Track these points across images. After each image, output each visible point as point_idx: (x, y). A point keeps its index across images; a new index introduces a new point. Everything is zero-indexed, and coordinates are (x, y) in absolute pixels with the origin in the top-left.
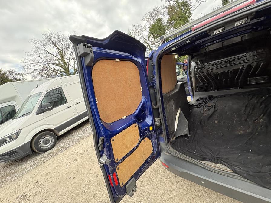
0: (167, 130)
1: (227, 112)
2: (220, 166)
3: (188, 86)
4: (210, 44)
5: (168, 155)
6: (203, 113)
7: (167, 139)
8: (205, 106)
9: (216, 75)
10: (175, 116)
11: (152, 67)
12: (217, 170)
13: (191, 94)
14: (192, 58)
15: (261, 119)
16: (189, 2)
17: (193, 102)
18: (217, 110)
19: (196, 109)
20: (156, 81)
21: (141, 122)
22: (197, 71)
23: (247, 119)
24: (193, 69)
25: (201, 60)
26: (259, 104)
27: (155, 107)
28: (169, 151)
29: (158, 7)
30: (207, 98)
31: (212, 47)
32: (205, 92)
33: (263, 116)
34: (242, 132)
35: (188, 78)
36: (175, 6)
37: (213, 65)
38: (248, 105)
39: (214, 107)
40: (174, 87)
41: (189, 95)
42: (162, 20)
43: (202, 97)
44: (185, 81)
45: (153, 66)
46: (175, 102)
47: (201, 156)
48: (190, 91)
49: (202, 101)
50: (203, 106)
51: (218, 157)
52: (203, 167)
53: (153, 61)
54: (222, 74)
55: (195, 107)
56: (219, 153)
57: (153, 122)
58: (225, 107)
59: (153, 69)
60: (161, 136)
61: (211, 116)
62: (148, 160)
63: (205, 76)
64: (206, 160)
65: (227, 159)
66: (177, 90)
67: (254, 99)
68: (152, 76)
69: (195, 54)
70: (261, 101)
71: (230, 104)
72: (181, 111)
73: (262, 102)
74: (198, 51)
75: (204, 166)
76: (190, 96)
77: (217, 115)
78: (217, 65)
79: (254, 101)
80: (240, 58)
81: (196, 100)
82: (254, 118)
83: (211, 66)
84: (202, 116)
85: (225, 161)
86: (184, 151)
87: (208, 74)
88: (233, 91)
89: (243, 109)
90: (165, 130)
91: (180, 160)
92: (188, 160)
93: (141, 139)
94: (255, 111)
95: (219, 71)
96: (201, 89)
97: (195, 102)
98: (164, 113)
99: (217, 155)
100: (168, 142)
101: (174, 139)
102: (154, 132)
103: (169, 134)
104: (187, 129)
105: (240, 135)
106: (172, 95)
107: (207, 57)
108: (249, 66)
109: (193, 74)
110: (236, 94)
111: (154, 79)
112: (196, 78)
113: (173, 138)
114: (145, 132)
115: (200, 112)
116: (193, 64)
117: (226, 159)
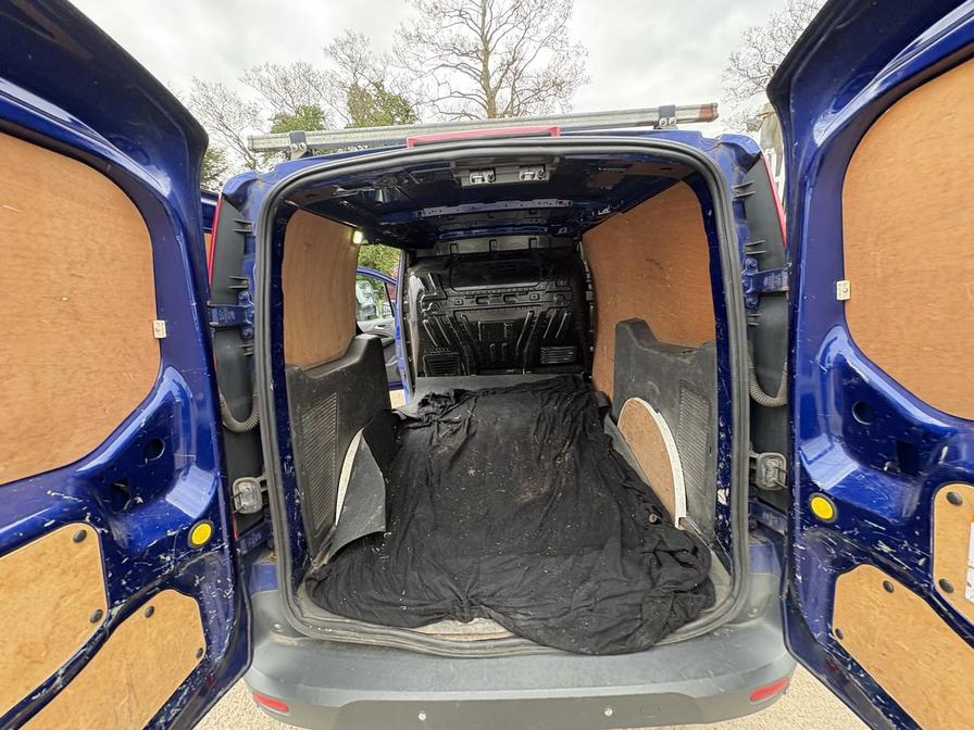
0: (296, 524)
1: (497, 439)
2: (478, 626)
3: (398, 355)
4: (461, 233)
5: (291, 646)
6: (438, 446)
7: (294, 567)
8: (445, 422)
9: (473, 326)
10: (340, 459)
11: (241, 240)
12: (468, 645)
13: (406, 382)
14: (412, 261)
15: (566, 452)
16: (414, 108)
17: (411, 407)
18: (474, 434)
19: (418, 431)
20: (253, 308)
21: (135, 505)
22: (426, 306)
23: (540, 456)
24: (415, 298)
25: (439, 275)
26: (561, 415)
27: (239, 426)
28: (299, 627)
29: (314, 70)
30: (449, 398)
31: (468, 247)
32: (447, 378)
33: (570, 445)
34: (530, 496)
35: (398, 329)
36: (374, 98)
37: (468, 297)
38: (542, 418)
39: (467, 423)
40: (343, 348)
41: (399, 386)
42: (324, 118)
43: (437, 393)
44: (390, 338)
45: (247, 236)
46: (341, 402)
47: (422, 608)
48: (404, 371)
49: (436, 404)
50: (439, 422)
51: (473, 593)
52: (425, 649)
53: (246, 214)
54: (487, 326)
55: (416, 424)
56: (476, 579)
57: (215, 498)
58: (495, 423)
59: (246, 251)
60: (264, 561)
61: (459, 453)
62: (162, 721)
63: (446, 326)
64: (438, 616)
65: (496, 593)
66: (356, 359)
67: (552, 402)
68: (239, 281)
69: (421, 253)
70: (565, 406)
71: (506, 413)
72: (364, 442)
73: (567, 409)
74: (431, 245)
75: (432, 644)
76: (403, 391)
77: (473, 449)
78: (478, 298)
79: (553, 407)
80: (527, 292)
81: (420, 400)
82: (554, 453)
83: (462, 300)
84: (432, 455)
85: (491, 603)
86: (363, 606)
87: (453, 320)
88: (510, 379)
89: (533, 427)
90: (286, 528)
91: (343, 654)
92: (374, 642)
93: (115, 611)
94: (555, 432)
95: (480, 318)
96: (437, 366)
97: (416, 410)
98: (285, 449)
99: (470, 588)
100: (296, 583)
101: (325, 561)
102: (222, 549)
103: (305, 545)
104: (381, 508)
105: (528, 504)
106: (330, 375)
107: (454, 272)
108: (543, 315)
109: (412, 317)
110: (519, 387)
111: (246, 294)
112: (421, 328)
113: (322, 559)
114: (158, 563)
115: (428, 443)
116: (415, 283)
117: (492, 595)
